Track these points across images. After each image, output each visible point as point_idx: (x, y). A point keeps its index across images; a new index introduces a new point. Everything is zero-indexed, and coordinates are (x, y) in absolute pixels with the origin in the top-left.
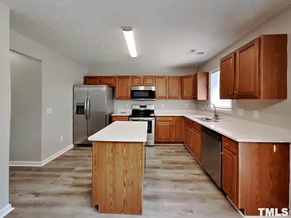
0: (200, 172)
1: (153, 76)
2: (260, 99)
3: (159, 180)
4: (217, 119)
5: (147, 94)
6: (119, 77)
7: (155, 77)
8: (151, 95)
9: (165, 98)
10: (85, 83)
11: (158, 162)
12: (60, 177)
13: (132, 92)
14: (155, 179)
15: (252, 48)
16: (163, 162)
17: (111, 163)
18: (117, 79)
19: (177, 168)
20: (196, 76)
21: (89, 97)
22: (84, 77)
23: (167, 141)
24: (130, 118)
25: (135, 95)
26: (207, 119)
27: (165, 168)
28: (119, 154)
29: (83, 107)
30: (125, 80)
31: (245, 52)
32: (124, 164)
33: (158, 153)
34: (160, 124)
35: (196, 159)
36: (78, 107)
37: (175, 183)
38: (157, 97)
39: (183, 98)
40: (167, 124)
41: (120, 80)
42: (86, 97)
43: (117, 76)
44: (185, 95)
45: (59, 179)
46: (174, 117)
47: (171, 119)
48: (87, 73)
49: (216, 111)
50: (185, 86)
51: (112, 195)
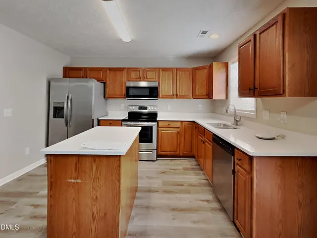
0: (210, 197)
1: (156, 68)
2: (285, 96)
3: (153, 208)
4: (237, 125)
5: (147, 92)
6: (111, 69)
7: (159, 69)
8: (153, 93)
9: (171, 97)
10: (65, 76)
11: (156, 184)
12: (15, 205)
13: (128, 88)
14: (148, 208)
15: (275, 26)
16: (165, 183)
17: (73, 187)
18: (108, 71)
19: (182, 192)
20: (211, 67)
21: (70, 95)
22: (64, 67)
23: (173, 153)
24: (123, 123)
25: (131, 93)
26: (225, 125)
27: (166, 192)
28: (85, 172)
29: (63, 108)
30: (118, 72)
31: (266, 32)
32: (94, 188)
33: (160, 170)
34: (164, 131)
35: (208, 180)
36: (56, 109)
37: (174, 213)
38: (161, 95)
39: (195, 97)
40: (174, 131)
41: (112, 73)
42: (67, 95)
43: (108, 68)
44: (197, 93)
45: (13, 207)
46: (182, 122)
47: (178, 124)
48: (67, 62)
49: (237, 114)
50: (197, 82)
51: (75, 233)
